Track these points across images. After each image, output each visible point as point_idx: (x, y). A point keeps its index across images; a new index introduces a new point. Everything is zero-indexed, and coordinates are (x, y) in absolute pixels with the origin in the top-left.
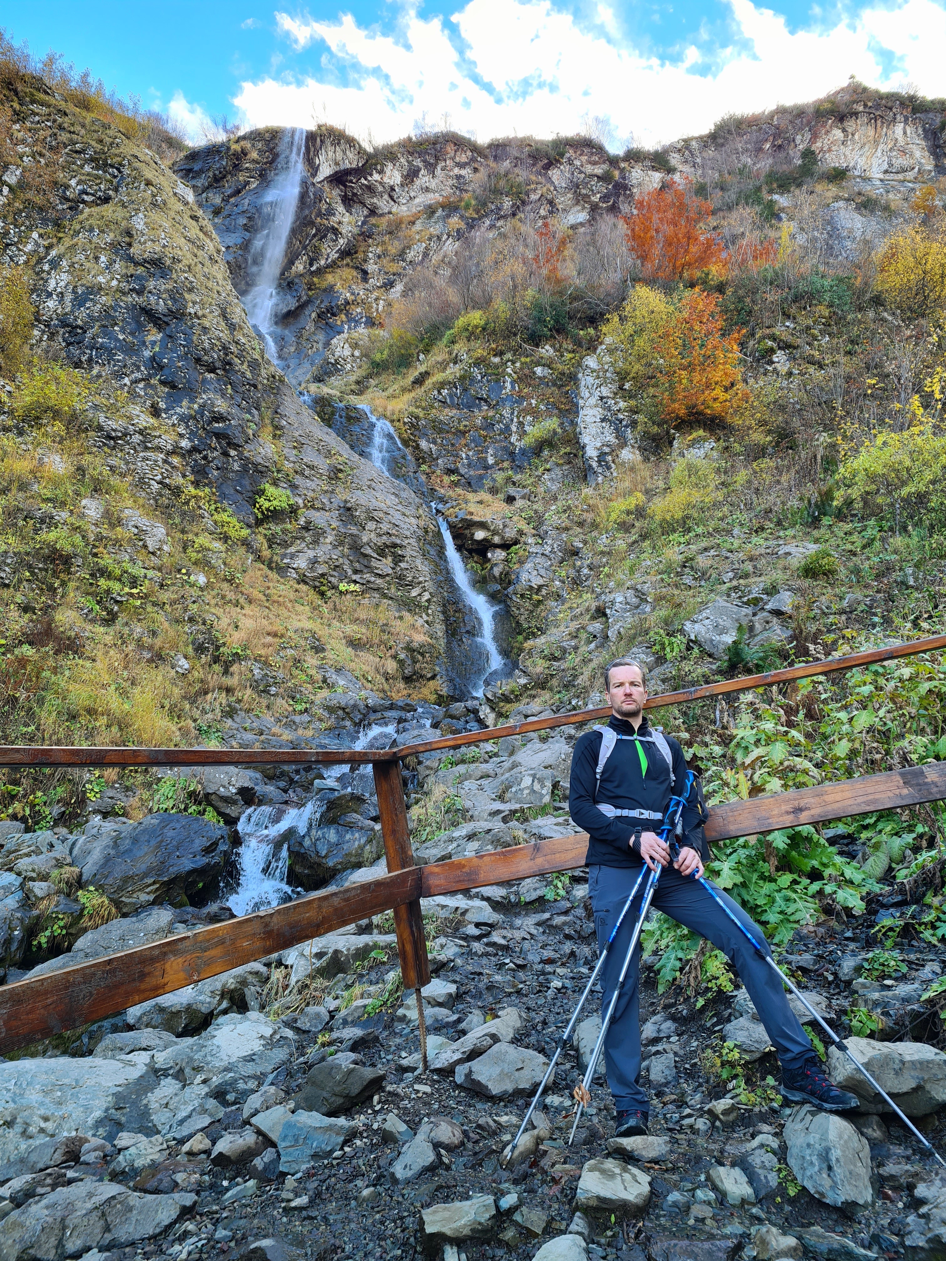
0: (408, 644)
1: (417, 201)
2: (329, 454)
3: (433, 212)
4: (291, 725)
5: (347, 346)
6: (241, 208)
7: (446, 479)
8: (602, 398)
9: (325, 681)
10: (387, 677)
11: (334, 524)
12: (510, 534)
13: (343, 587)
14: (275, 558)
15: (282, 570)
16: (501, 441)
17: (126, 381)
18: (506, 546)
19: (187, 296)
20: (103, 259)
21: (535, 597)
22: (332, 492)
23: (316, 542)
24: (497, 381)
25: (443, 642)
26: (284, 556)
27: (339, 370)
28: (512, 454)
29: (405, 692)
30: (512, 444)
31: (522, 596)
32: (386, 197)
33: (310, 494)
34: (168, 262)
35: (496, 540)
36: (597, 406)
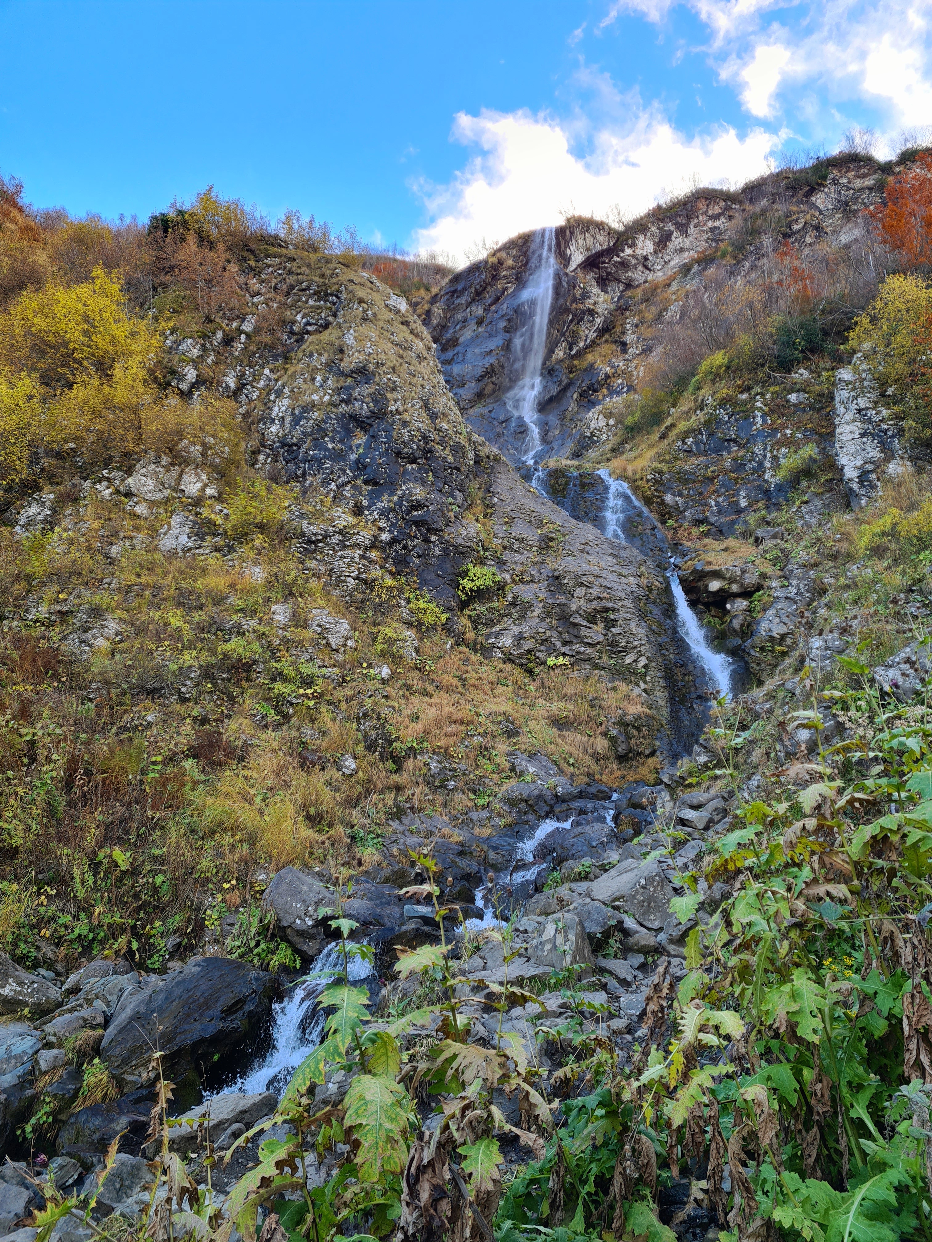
0: (621, 717)
1: (672, 263)
2: (540, 524)
3: (689, 270)
4: (468, 823)
5: (601, 417)
6: (500, 313)
7: (695, 531)
8: (859, 411)
9: (513, 769)
10: (597, 758)
11: (542, 596)
12: (750, 579)
13: (551, 661)
14: (480, 639)
15: (486, 651)
16: (754, 480)
17: (333, 486)
18: (747, 594)
19: (389, 395)
20: (319, 378)
21: (778, 648)
22: (543, 562)
23: (523, 617)
24: (746, 418)
25: (665, 712)
26: (489, 636)
27: (596, 442)
28: (767, 492)
29: (618, 773)
30: (766, 481)
31: (762, 649)
32: (640, 268)
33: (519, 568)
34: (372, 367)
35: (735, 588)
36: (854, 420)
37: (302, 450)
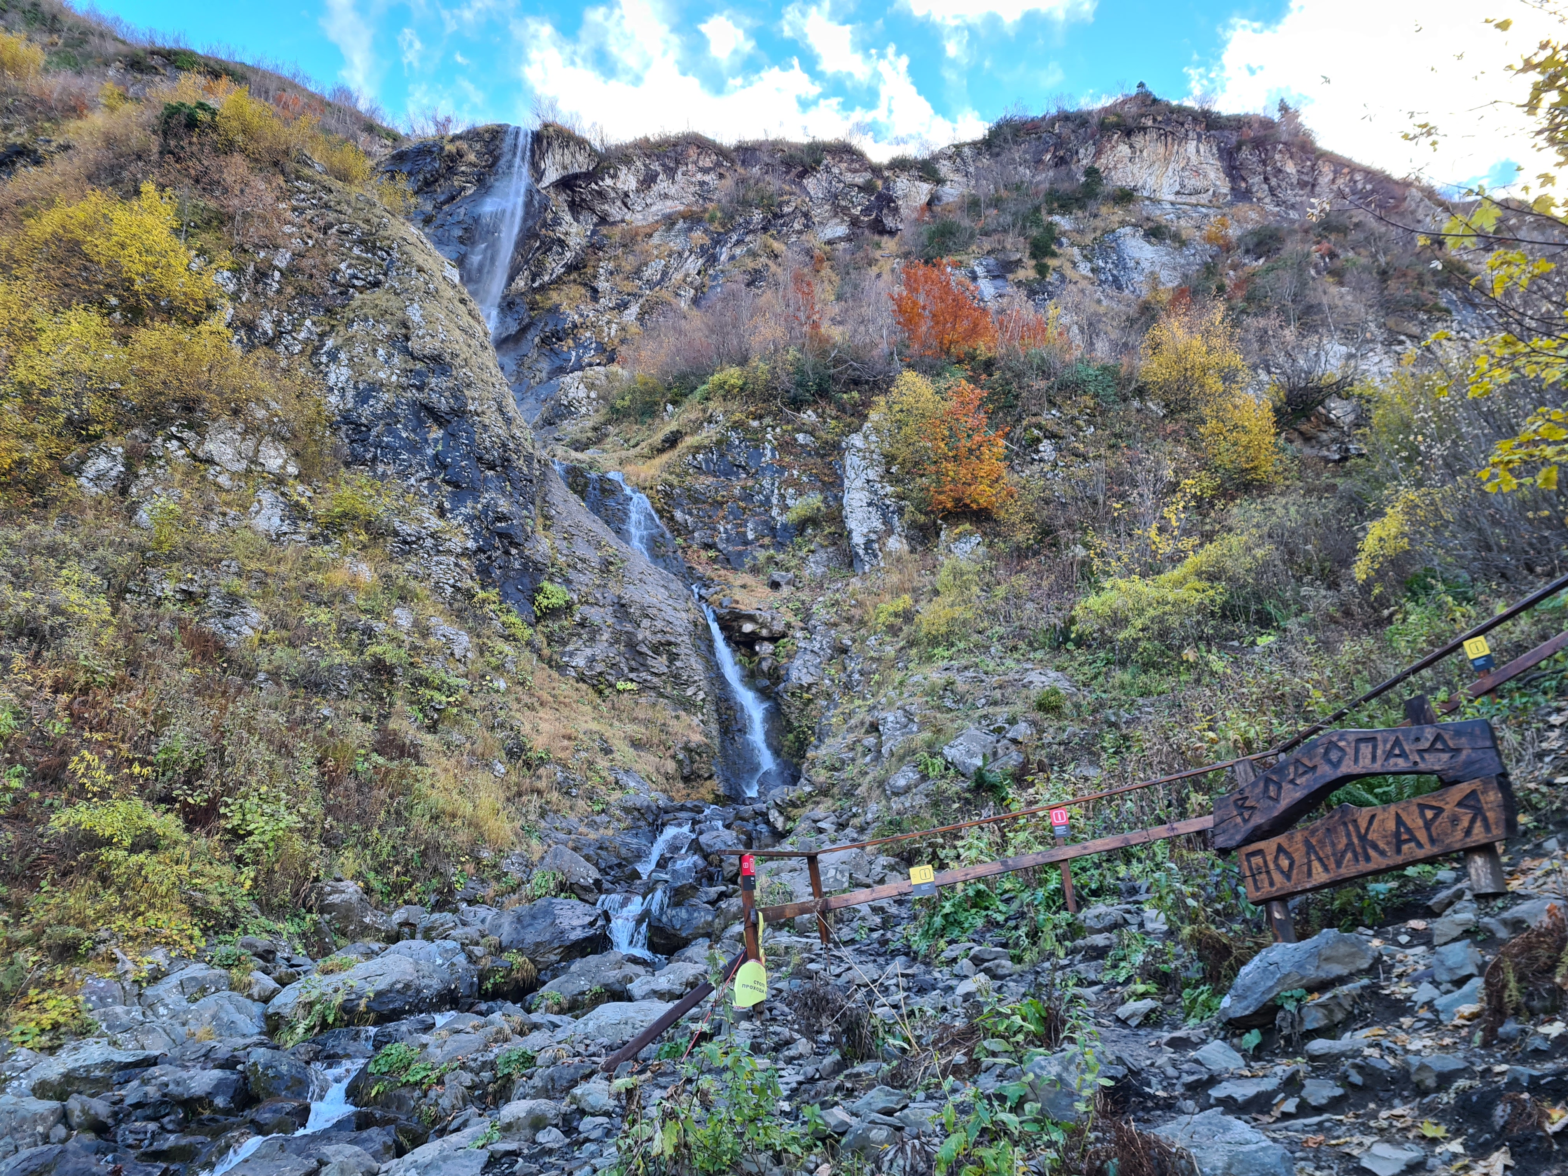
0: (686, 744)
1: (654, 208)
2: (599, 546)
3: (673, 224)
4: (593, 825)
5: (582, 386)
6: (456, 218)
7: (703, 553)
8: (868, 481)
9: (617, 783)
10: (667, 777)
11: (610, 621)
12: (778, 627)
13: (620, 685)
14: (555, 657)
15: (561, 669)
16: (760, 514)
17: (412, 481)
18: (773, 639)
19: (466, 392)
20: (381, 352)
21: (805, 695)
22: (605, 586)
23: (592, 639)
24: (756, 448)
25: (717, 741)
26: (563, 654)
27: (573, 413)
28: (773, 529)
29: (684, 792)
30: (773, 518)
31: (793, 694)
32: (619, 203)
33: (584, 589)
34: (448, 359)
35: (764, 632)
36: (863, 489)
37: (374, 432)
